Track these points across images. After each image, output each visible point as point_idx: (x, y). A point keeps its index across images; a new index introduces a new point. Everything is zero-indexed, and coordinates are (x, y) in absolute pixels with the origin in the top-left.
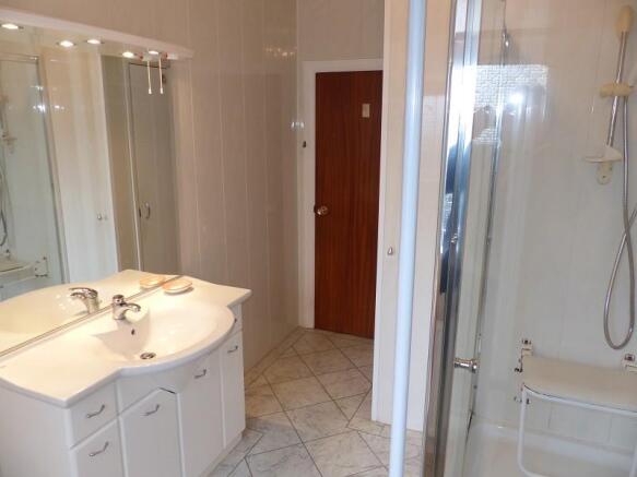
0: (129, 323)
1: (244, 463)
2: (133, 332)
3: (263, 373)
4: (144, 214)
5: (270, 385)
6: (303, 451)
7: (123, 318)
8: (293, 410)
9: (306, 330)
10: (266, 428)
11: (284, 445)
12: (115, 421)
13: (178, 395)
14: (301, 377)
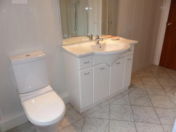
0: (100, 44)
1: (128, 95)
2: (100, 47)
3: (138, 74)
4: (110, 23)
5: (140, 77)
6: (147, 97)
7: (98, 43)
8: (146, 85)
9: (155, 66)
10: (137, 88)
11: (142, 94)
12: (91, 68)
13: (110, 67)
14: (151, 78)
